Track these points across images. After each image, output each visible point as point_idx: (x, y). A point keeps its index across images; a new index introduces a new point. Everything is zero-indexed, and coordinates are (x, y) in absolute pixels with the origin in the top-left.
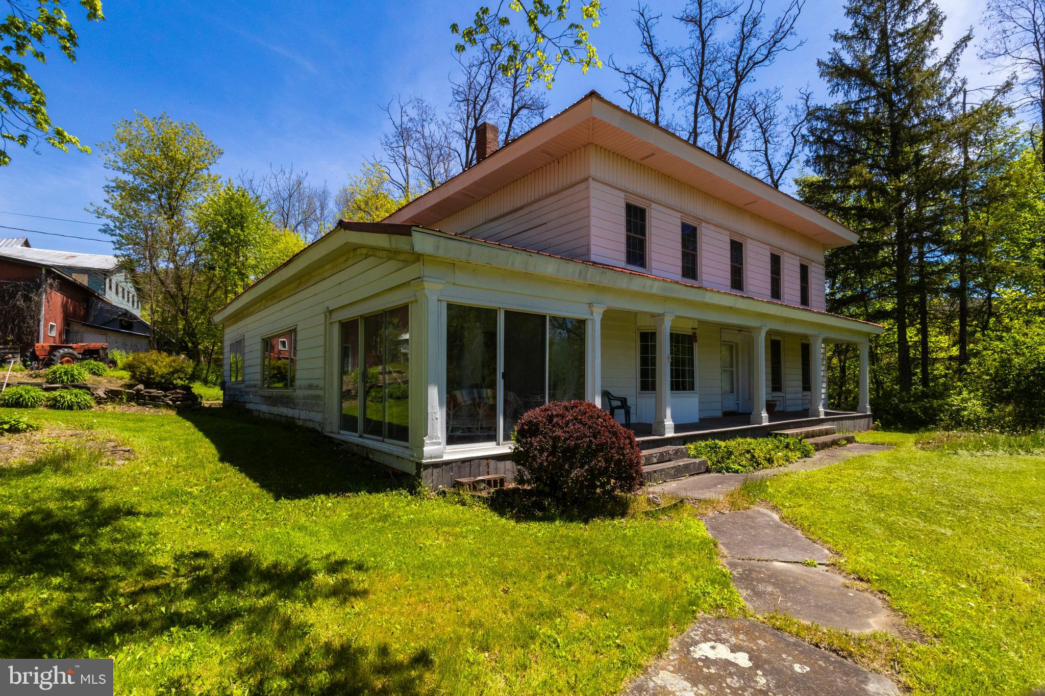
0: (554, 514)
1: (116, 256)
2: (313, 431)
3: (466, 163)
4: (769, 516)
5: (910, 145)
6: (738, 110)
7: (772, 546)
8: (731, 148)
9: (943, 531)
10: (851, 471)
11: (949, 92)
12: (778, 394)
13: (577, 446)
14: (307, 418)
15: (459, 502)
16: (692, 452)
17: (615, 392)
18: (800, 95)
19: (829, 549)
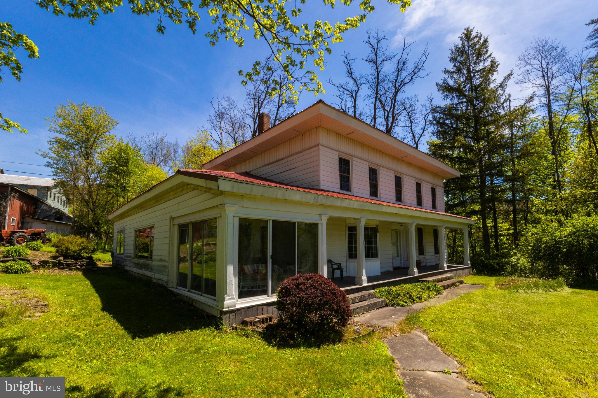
0: (300, 342)
1: (54, 180)
2: (162, 286)
3: (254, 131)
4: (422, 338)
5: (484, 126)
6: (397, 107)
7: (426, 360)
8: (393, 125)
9: (518, 346)
10: (463, 304)
11: (502, 101)
12: (422, 257)
13: (313, 303)
14: (159, 278)
15: (244, 335)
16: (378, 295)
17: (335, 260)
18: (427, 99)
19: (457, 361)
